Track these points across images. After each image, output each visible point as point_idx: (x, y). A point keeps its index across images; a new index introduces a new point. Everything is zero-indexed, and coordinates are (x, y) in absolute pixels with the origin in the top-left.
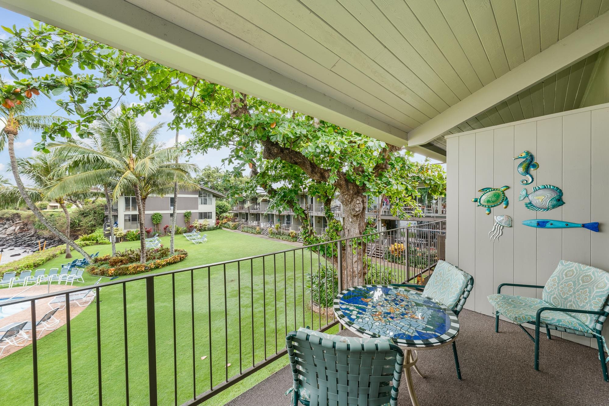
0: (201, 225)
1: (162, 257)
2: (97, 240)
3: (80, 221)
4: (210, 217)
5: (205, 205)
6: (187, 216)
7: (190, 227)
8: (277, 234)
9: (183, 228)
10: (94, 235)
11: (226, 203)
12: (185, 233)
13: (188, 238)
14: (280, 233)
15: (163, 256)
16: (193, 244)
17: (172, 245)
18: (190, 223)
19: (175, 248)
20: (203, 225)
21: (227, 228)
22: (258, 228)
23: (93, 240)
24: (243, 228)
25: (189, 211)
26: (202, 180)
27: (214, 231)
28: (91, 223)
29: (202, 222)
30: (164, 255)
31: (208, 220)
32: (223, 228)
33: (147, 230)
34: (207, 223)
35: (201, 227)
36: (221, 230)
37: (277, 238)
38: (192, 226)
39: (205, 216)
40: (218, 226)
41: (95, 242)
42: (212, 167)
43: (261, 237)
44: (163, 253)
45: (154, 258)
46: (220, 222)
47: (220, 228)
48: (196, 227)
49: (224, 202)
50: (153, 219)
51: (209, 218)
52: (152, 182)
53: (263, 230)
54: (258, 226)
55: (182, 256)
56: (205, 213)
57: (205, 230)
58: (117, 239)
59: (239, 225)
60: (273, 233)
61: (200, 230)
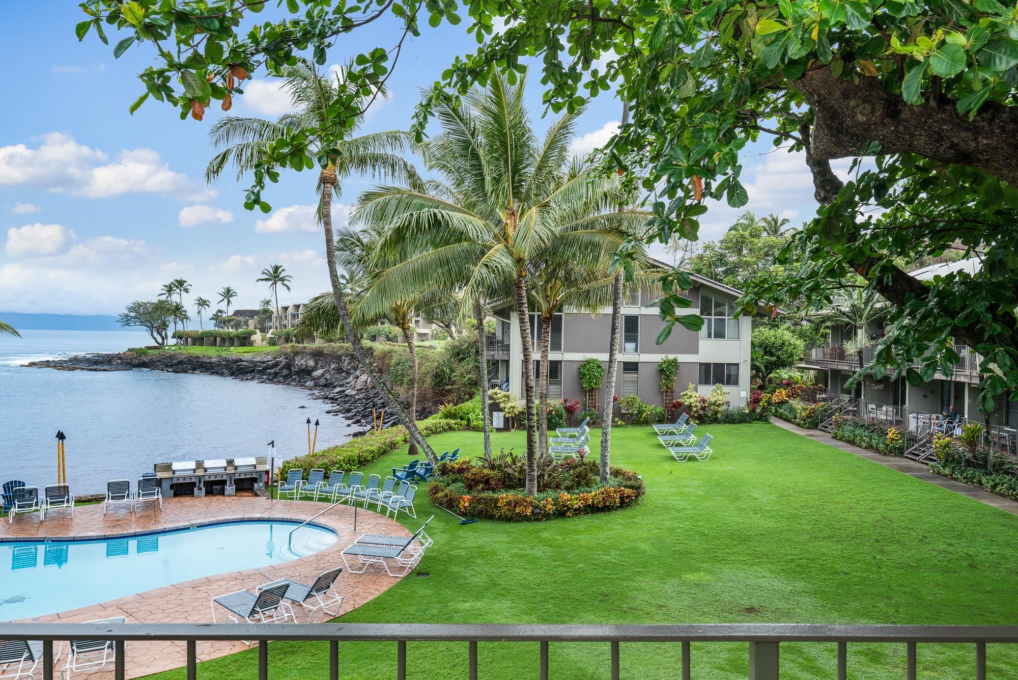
0: (704, 401)
1: (578, 486)
2: (469, 420)
3: (452, 371)
4: (733, 379)
5: (720, 342)
6: (666, 371)
7: (674, 406)
8: (969, 463)
9: (654, 407)
10: (467, 405)
11: (787, 336)
12: (660, 422)
13: (661, 440)
14: (986, 460)
15: (579, 484)
16: (672, 459)
17: (603, 456)
18: (675, 395)
19: (612, 464)
20: (711, 404)
21: (787, 420)
22: (892, 432)
23: (462, 419)
24: (839, 425)
25: (671, 357)
26: (721, 260)
27: (743, 427)
28: (470, 376)
29: (708, 392)
30: (583, 482)
31: (726, 389)
32: (773, 420)
33: (568, 404)
34: (721, 399)
35: (703, 408)
36: (766, 426)
37: (969, 480)
38: (680, 405)
39: (717, 373)
40: (758, 410)
41: (464, 422)
42: (757, 219)
43: (903, 469)
44: (579, 475)
45: (558, 486)
46: (765, 396)
47: (762, 418)
48: (690, 406)
49: (784, 333)
50: (581, 376)
51: (728, 383)
52: (561, 273)
53: (913, 439)
54: (898, 423)
55: (628, 491)
56: (719, 367)
57: (715, 420)
58: (506, 420)
59: (827, 414)
60: (950, 459)
61: (702, 419)
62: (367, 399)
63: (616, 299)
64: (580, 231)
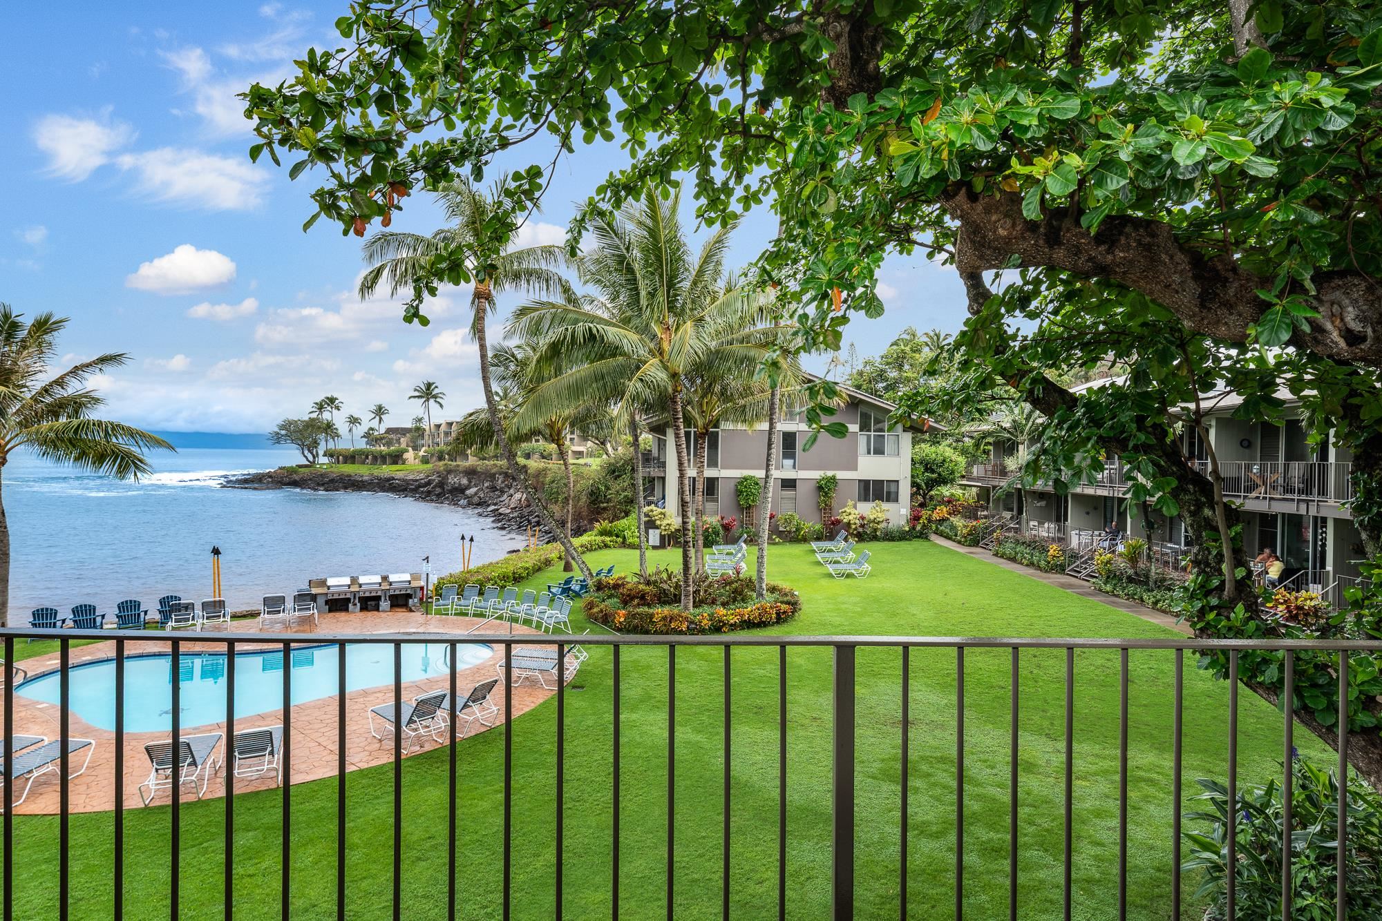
0: (863, 518)
1: (734, 602)
2: (624, 538)
3: (608, 488)
4: (893, 496)
5: (878, 458)
6: (825, 489)
7: (833, 523)
8: (1130, 580)
9: (812, 524)
10: (623, 523)
11: (949, 452)
12: (818, 539)
13: (819, 557)
14: (1147, 576)
15: (735, 600)
16: (830, 576)
17: (760, 572)
18: (834, 512)
19: (768, 580)
20: (870, 521)
21: (948, 538)
22: (1053, 549)
23: (617, 536)
24: (1000, 543)
25: (830, 474)
26: (881, 375)
27: (904, 546)
28: (626, 493)
29: (868, 510)
30: (739, 598)
31: (885, 506)
32: (933, 537)
33: (725, 521)
34: (881, 516)
35: (862, 526)
36: (926, 544)
37: (1130, 597)
38: (838, 522)
39: (876, 490)
40: (919, 528)
41: (620, 540)
42: (919, 334)
43: (1063, 586)
44: (735, 591)
45: (713, 602)
46: (925, 513)
47: (923, 536)
48: (849, 524)
49: (945, 450)
50: (738, 493)
51: (888, 500)
52: (717, 388)
53: (1075, 556)
54: (1060, 540)
55: (784, 607)
56: (879, 484)
57: (874, 538)
58: (662, 537)
59: (988, 531)
60: (1112, 576)
61: (861, 537)
62: (521, 518)
63: (772, 414)
64: (736, 346)
